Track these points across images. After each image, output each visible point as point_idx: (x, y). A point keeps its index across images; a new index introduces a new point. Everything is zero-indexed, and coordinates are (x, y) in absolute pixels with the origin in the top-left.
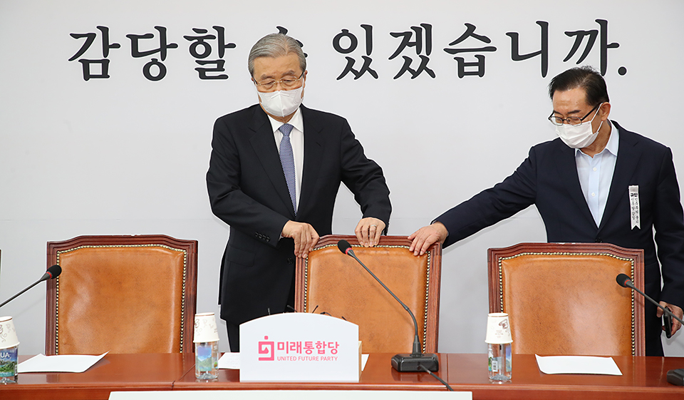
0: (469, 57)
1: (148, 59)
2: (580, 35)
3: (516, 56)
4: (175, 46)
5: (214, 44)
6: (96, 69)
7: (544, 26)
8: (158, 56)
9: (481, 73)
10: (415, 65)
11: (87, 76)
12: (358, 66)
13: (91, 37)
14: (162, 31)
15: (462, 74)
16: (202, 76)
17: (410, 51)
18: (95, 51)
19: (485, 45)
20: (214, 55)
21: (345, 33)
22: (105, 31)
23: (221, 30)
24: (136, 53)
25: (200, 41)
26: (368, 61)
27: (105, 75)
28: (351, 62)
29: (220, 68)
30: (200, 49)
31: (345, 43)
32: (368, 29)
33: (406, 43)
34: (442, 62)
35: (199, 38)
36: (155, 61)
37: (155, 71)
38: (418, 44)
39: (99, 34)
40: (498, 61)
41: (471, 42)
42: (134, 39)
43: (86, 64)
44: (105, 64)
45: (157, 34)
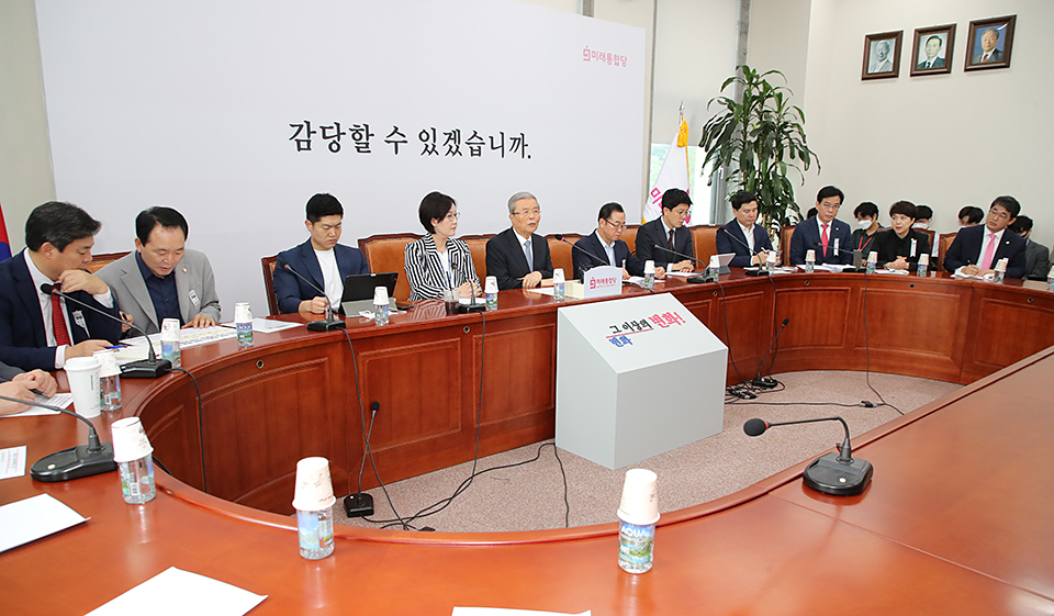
0: (475, 147)
1: (331, 140)
2: (515, 139)
3: (493, 148)
4: (344, 134)
5: (364, 133)
6: (304, 145)
7: (502, 134)
8: (336, 139)
9: (479, 155)
10: (454, 150)
11: (299, 149)
12: (430, 149)
13: (301, 126)
14: (338, 125)
15: (472, 155)
16: (359, 151)
17: (451, 142)
18: (303, 135)
19: (480, 141)
20: (364, 140)
21: (424, 131)
22: (308, 123)
23: (367, 126)
24: (325, 137)
25: (357, 131)
26: (434, 146)
27: (309, 149)
28: (427, 146)
29: (367, 147)
30: (357, 136)
31: (424, 136)
32: (434, 130)
33: (449, 138)
34: (465, 148)
35: (356, 130)
36: (334, 142)
37: (335, 147)
38: (455, 139)
39: (305, 125)
40: (486, 149)
41: (475, 140)
42: (324, 129)
43: (298, 142)
44: (309, 142)
45: (335, 126)
